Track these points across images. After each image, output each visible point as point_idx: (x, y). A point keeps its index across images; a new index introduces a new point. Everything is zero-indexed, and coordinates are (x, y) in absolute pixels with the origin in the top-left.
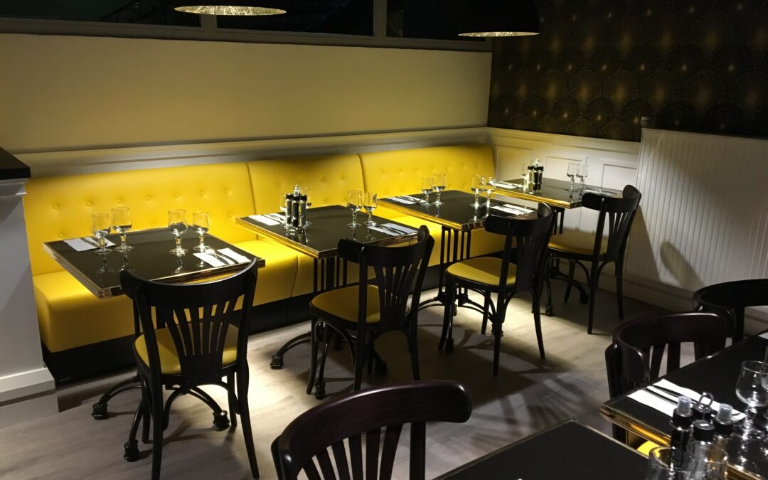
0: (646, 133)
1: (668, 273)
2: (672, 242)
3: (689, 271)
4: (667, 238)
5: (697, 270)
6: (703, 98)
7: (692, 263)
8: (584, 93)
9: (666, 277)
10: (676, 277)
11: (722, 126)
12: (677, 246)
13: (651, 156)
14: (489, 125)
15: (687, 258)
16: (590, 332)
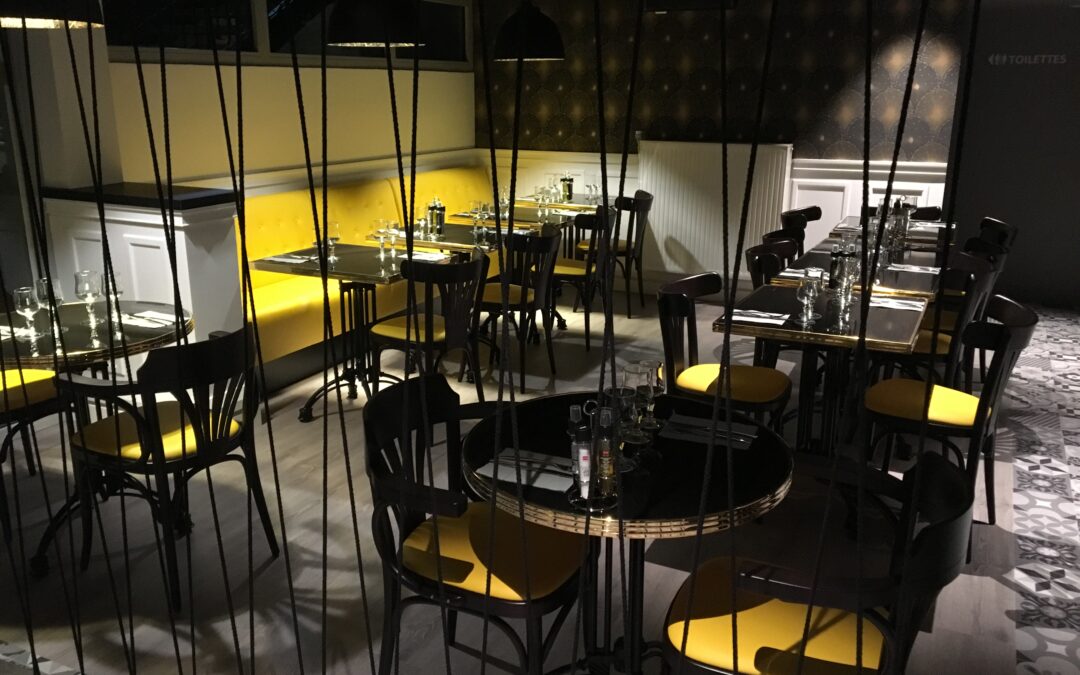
0: (644, 145)
1: (672, 263)
2: (674, 235)
3: (690, 259)
4: (670, 233)
5: (696, 256)
6: (683, 113)
7: (692, 252)
8: (577, 112)
9: (671, 267)
10: (680, 265)
11: (701, 136)
12: (678, 239)
13: (650, 164)
14: (476, 147)
15: (687, 247)
16: (629, 318)
